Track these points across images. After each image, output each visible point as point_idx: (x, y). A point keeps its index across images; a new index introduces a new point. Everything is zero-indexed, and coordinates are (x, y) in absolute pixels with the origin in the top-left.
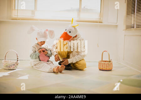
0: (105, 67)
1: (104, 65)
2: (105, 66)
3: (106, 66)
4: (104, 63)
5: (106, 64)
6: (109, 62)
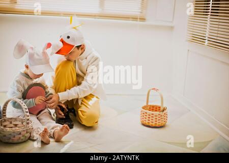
0: (154, 121)
2: (154, 118)
3: (156, 119)
4: (152, 114)
5: (156, 116)
6: (161, 113)
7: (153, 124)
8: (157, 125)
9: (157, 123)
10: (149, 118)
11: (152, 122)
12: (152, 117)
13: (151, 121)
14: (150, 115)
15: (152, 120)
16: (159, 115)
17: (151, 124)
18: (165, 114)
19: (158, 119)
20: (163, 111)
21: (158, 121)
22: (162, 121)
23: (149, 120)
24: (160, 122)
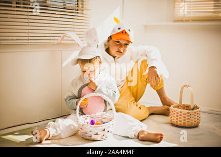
1: (179, 116)
3: (185, 117)
4: (181, 112)
5: (185, 114)
6: (191, 111)
7: (182, 125)
8: (186, 125)
9: (186, 122)
10: (177, 116)
11: (181, 121)
13: (179, 119)
16: (188, 113)
17: (179, 123)
18: (195, 113)
19: (187, 117)
20: (193, 109)
21: (187, 120)
22: (192, 120)
23: (177, 119)
24: (189, 122)
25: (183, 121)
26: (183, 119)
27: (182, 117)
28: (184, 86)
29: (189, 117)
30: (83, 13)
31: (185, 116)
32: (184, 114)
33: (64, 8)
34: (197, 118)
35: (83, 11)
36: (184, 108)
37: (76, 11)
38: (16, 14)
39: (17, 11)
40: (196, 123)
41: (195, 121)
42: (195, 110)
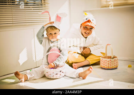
7: (107, 68)
8: (110, 68)
9: (109, 66)
10: (104, 63)
11: (106, 66)
12: (106, 62)
14: (104, 61)
15: (106, 64)
16: (111, 61)
17: (105, 67)
18: (115, 60)
19: (110, 63)
20: (113, 58)
21: (110, 65)
22: (113, 65)
23: (104, 65)
24: (111, 66)
25: (107, 66)
26: (107, 64)
27: (107, 63)
28: (108, 45)
29: (111, 63)
30: (45, 6)
31: (108, 62)
32: (108, 61)
33: (34, 4)
34: (116, 63)
35: (45, 4)
36: (108, 58)
37: (41, 5)
38: (5, 9)
39: (5, 7)
40: (116, 66)
41: (115, 65)
42: (114, 59)
